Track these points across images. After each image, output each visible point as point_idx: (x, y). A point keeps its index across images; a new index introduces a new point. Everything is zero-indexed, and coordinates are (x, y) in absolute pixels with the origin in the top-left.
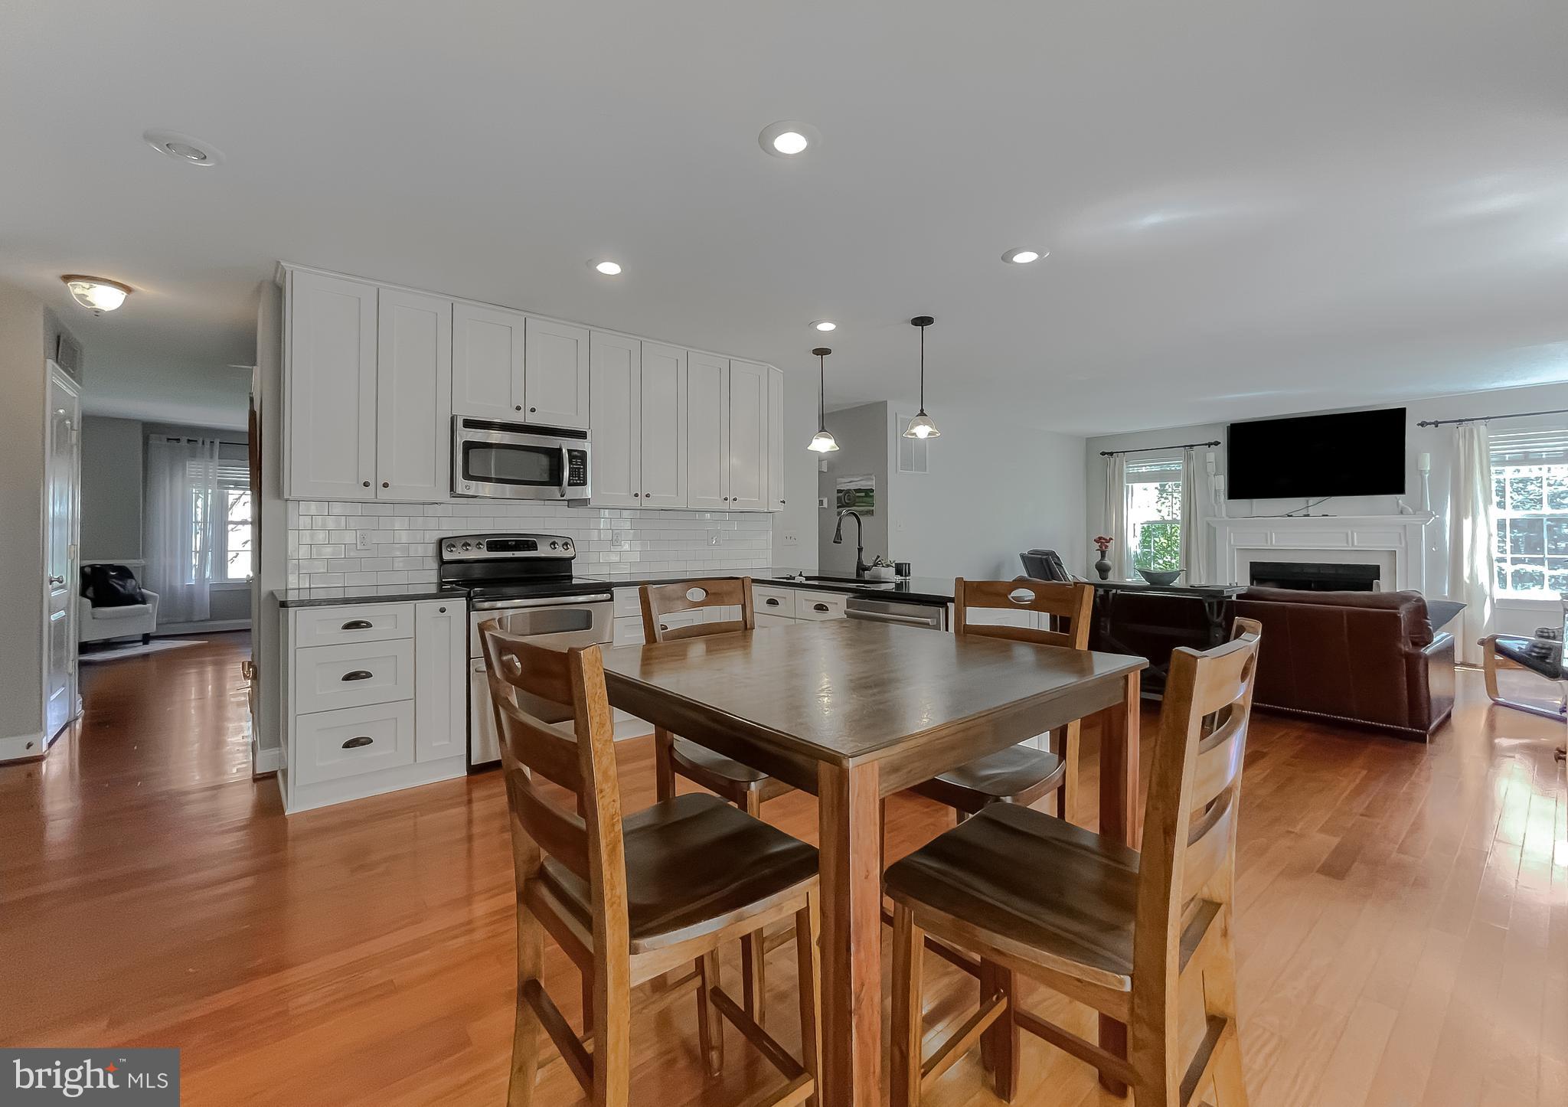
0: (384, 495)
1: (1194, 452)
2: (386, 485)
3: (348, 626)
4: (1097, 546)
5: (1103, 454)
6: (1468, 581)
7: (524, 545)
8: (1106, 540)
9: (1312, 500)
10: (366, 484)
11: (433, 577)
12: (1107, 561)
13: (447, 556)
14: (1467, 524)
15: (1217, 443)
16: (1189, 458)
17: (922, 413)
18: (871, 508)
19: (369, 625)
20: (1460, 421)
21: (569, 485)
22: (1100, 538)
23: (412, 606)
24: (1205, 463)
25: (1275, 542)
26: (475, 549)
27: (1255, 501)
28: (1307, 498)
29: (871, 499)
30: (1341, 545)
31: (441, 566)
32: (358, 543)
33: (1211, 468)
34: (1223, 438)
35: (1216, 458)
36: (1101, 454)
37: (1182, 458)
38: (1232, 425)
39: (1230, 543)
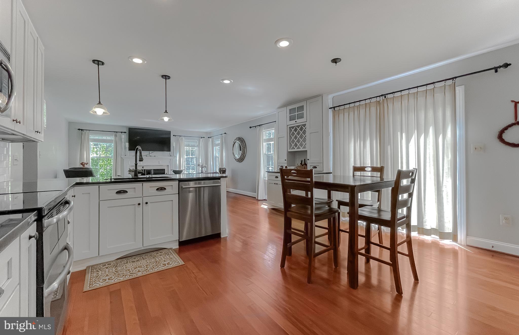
1: (118, 134)
9: (151, 152)
14: (182, 159)
15: (125, 132)
16: (116, 136)
20: (180, 136)
22: (83, 163)
24: (121, 139)
28: (149, 151)
30: (157, 164)
33: (123, 140)
34: (127, 131)
35: (125, 137)
36: (78, 129)
37: (114, 136)
38: (129, 128)
39: (129, 164)
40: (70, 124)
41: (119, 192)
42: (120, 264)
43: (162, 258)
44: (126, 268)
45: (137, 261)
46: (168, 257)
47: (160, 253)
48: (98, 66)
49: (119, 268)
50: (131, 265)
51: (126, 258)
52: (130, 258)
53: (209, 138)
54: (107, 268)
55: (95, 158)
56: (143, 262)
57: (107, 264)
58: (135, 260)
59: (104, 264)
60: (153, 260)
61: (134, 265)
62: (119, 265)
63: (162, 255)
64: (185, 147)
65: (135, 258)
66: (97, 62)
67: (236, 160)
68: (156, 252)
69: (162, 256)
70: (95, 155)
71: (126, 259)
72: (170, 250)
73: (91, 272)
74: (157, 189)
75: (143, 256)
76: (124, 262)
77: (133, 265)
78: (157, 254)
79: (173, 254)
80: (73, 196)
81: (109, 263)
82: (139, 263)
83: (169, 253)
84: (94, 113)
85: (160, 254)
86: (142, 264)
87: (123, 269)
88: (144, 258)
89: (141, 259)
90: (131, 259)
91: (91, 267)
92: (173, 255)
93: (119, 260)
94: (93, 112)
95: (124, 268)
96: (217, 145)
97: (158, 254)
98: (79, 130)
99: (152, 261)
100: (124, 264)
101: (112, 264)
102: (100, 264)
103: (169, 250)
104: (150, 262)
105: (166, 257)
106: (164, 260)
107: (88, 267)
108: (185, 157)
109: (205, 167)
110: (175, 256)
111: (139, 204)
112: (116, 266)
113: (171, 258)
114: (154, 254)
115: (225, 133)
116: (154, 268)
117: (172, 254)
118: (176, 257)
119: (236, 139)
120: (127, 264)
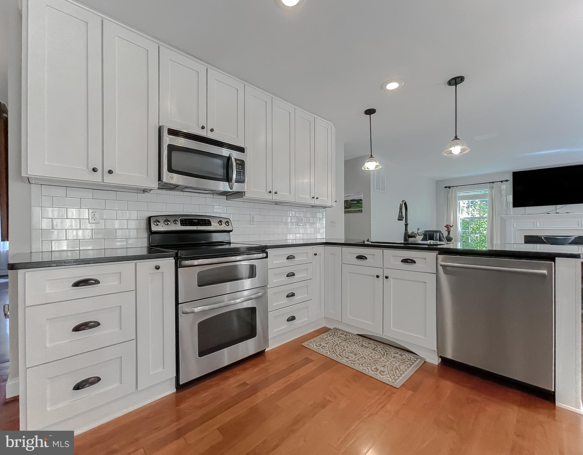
0: (109, 179)
1: (494, 185)
2: (110, 172)
3: (77, 284)
4: (446, 229)
5: (446, 187)
7: (203, 222)
8: (450, 226)
10: (94, 170)
11: (144, 243)
12: (451, 236)
13: (154, 228)
15: (507, 181)
16: (492, 188)
17: (456, 138)
18: (361, 209)
19: (97, 282)
21: (236, 182)
22: (447, 225)
23: (133, 265)
24: (500, 192)
25: (539, 226)
26: (173, 224)
29: (361, 204)
31: (150, 235)
32: (90, 218)
33: (504, 192)
34: (510, 178)
35: (507, 188)
37: (489, 188)
38: (513, 172)
39: (514, 226)
40: (438, 182)
43: (391, 361)
45: (366, 347)
47: (400, 355)
50: (355, 348)
55: (466, 219)
56: (367, 352)
63: (396, 358)
65: (370, 343)
68: (398, 351)
69: (392, 359)
70: (466, 216)
72: (419, 360)
75: (380, 346)
79: (413, 366)
82: (362, 350)
83: (407, 362)
85: (398, 356)
88: (377, 348)
90: (366, 342)
99: (377, 356)
103: (417, 359)
104: (371, 357)
110: (408, 371)
111: (378, 277)
113: (395, 369)
116: (362, 365)
117: (409, 366)
118: (406, 373)
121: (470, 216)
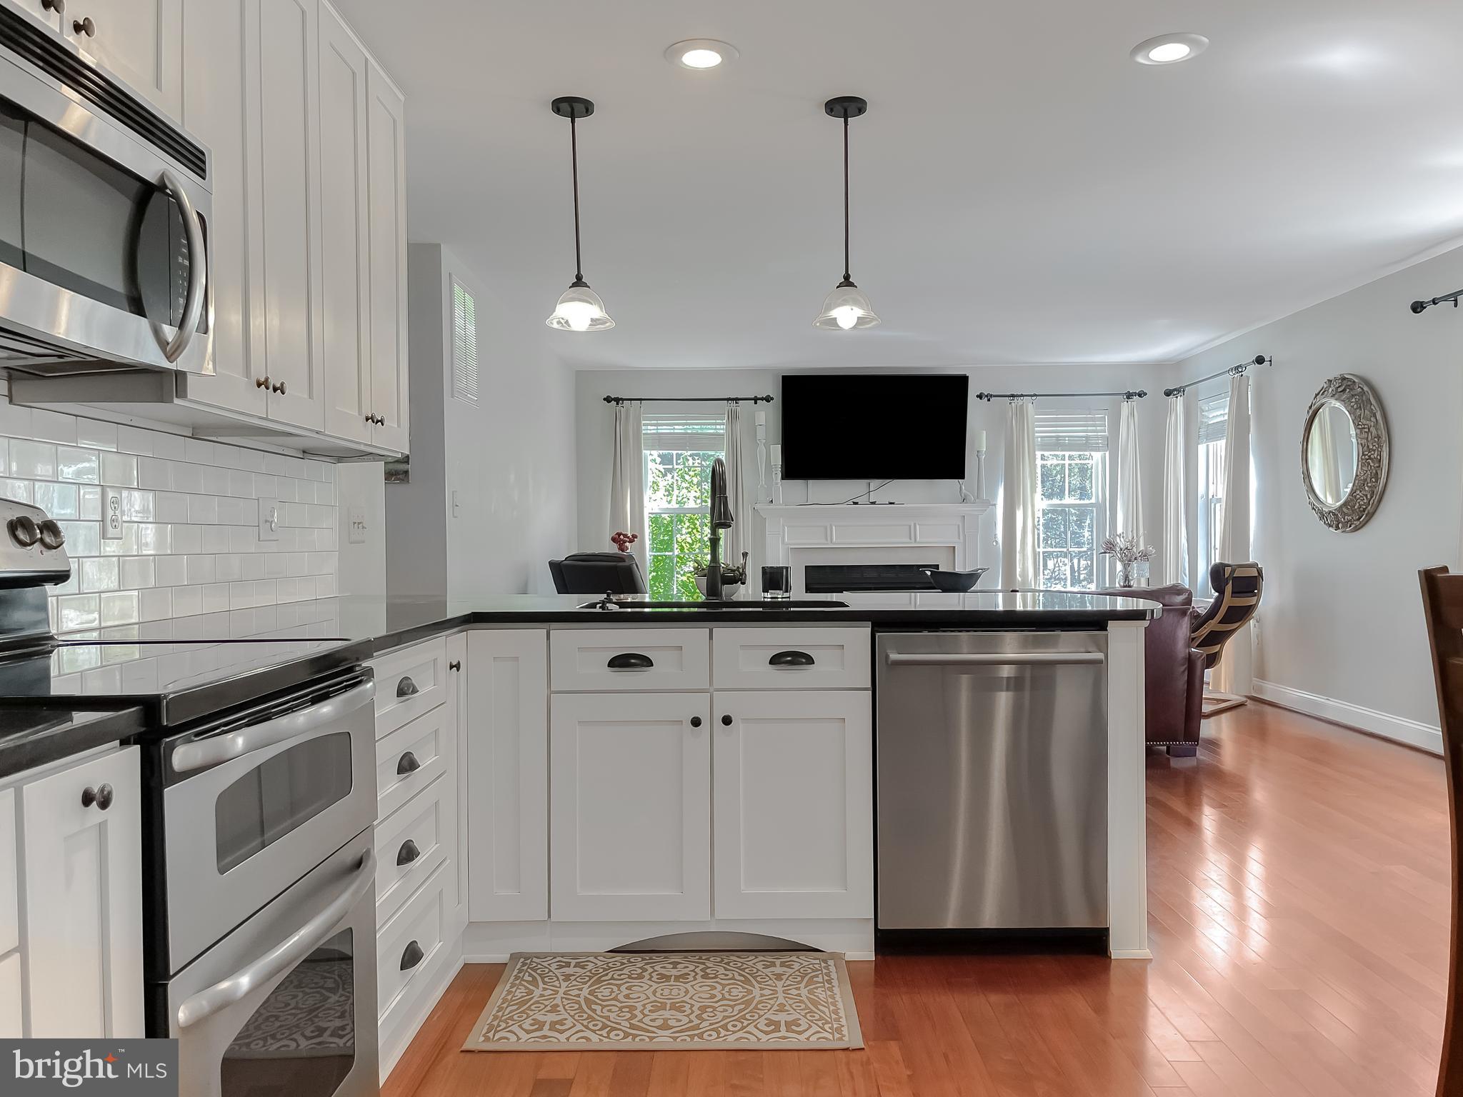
1: (739, 409)
5: (608, 399)
6: (1020, 579)
9: (875, 483)
14: (1019, 515)
15: (768, 399)
16: (733, 417)
20: (1013, 396)
22: (619, 534)
24: (753, 430)
25: (837, 540)
27: (812, 483)
28: (868, 481)
30: (903, 541)
33: (761, 433)
34: (775, 390)
35: (768, 419)
36: (604, 399)
37: (726, 416)
38: (783, 377)
39: (783, 540)
40: (581, 379)
41: (621, 662)
42: (615, 976)
43: (780, 989)
44: (627, 996)
45: (677, 978)
46: (804, 992)
47: (782, 965)
48: (573, 122)
49: (604, 992)
50: (650, 993)
51: (647, 956)
52: (659, 960)
53: (1168, 393)
54: (567, 977)
55: (663, 515)
56: (696, 991)
57: (573, 962)
58: (674, 972)
59: (564, 959)
60: (738, 992)
61: (658, 995)
62: (610, 976)
63: (784, 977)
64: (1038, 454)
65: (675, 965)
66: (565, 106)
67: (1322, 516)
68: (769, 958)
69: (780, 984)
70: (663, 503)
71: (643, 959)
72: (831, 962)
73: (517, 978)
74: (776, 660)
75: (712, 962)
76: (633, 968)
77: (654, 992)
78: (766, 967)
79: (835, 983)
80: (454, 666)
81: (579, 959)
82: (677, 991)
83: (817, 976)
84: (563, 326)
85: (778, 970)
86: (689, 996)
87: (615, 999)
88: (708, 971)
89: (697, 974)
90: (662, 966)
91: (522, 960)
92: (831, 989)
93: (619, 957)
94: (559, 323)
95: (621, 997)
96: (1214, 433)
97: (772, 969)
98: (609, 402)
99: (735, 992)
100: (630, 977)
101: (590, 966)
102: (554, 955)
103: (825, 961)
104: (724, 998)
105: (796, 992)
106: (781, 1000)
107: (515, 957)
108: (1041, 504)
109: (1145, 556)
110: (838, 997)
111: (696, 722)
112: (599, 981)
113: (815, 1004)
114: (756, 962)
115: (1260, 360)
116: (726, 1026)
117: (827, 985)
118: (840, 1005)
119: (1323, 392)
120: (636, 982)
121: (674, 505)
